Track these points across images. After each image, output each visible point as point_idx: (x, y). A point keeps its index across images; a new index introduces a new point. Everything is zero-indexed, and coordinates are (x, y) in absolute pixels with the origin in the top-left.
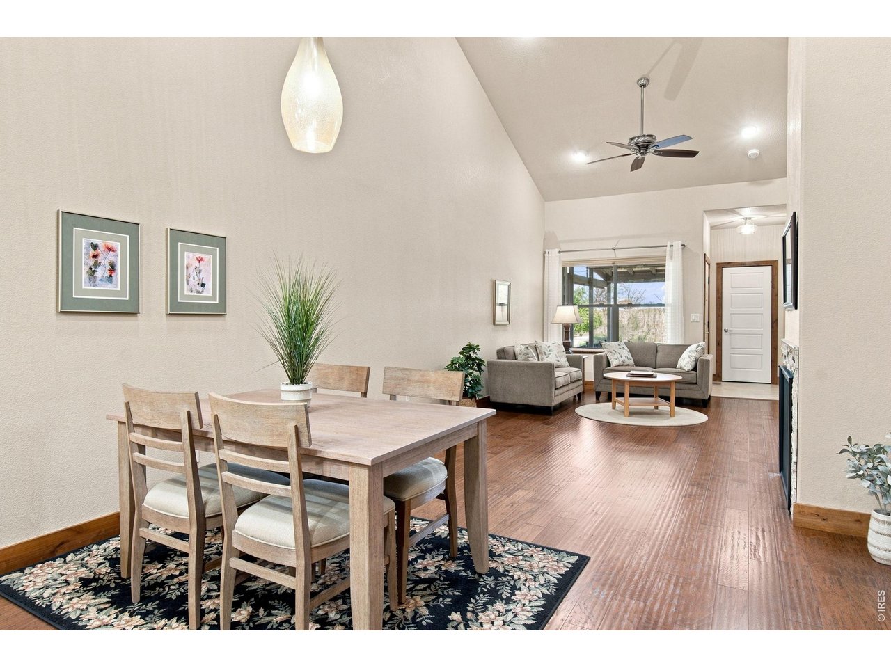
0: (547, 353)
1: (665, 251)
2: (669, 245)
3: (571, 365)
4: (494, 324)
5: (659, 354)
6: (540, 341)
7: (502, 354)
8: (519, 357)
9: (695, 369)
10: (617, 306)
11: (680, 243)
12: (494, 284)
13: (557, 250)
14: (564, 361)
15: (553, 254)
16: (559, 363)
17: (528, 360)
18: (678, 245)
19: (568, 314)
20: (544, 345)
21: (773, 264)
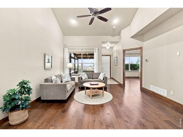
0: (64, 77)
1: (94, 50)
2: (95, 49)
3: (72, 81)
4: (45, 69)
5: (93, 75)
6: (62, 73)
7: (46, 81)
8: (53, 81)
9: (103, 79)
10: (83, 63)
11: (97, 48)
12: (45, 55)
13: (67, 49)
14: (70, 79)
15: (66, 49)
16: (68, 80)
17: (57, 83)
18: (97, 49)
19: (70, 65)
20: (63, 75)
21: (110, 56)
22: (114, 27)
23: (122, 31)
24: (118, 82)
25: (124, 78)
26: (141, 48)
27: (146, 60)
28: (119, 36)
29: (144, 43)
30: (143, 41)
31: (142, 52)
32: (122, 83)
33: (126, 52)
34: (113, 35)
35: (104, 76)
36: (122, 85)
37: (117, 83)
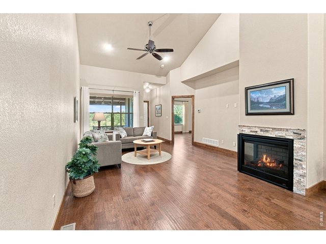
1: (133, 94)
2: (135, 92)
11: (138, 91)
12: (75, 100)
15: (86, 88)
21: (148, 102)
22: (163, 66)
23: (170, 71)
24: (163, 139)
25: (174, 133)
26: (192, 97)
27: (199, 111)
28: (165, 77)
29: (196, 90)
30: (195, 89)
31: (193, 100)
32: (171, 140)
33: (175, 99)
34: (159, 75)
35: (151, 130)
36: (171, 143)
37: (161, 141)
